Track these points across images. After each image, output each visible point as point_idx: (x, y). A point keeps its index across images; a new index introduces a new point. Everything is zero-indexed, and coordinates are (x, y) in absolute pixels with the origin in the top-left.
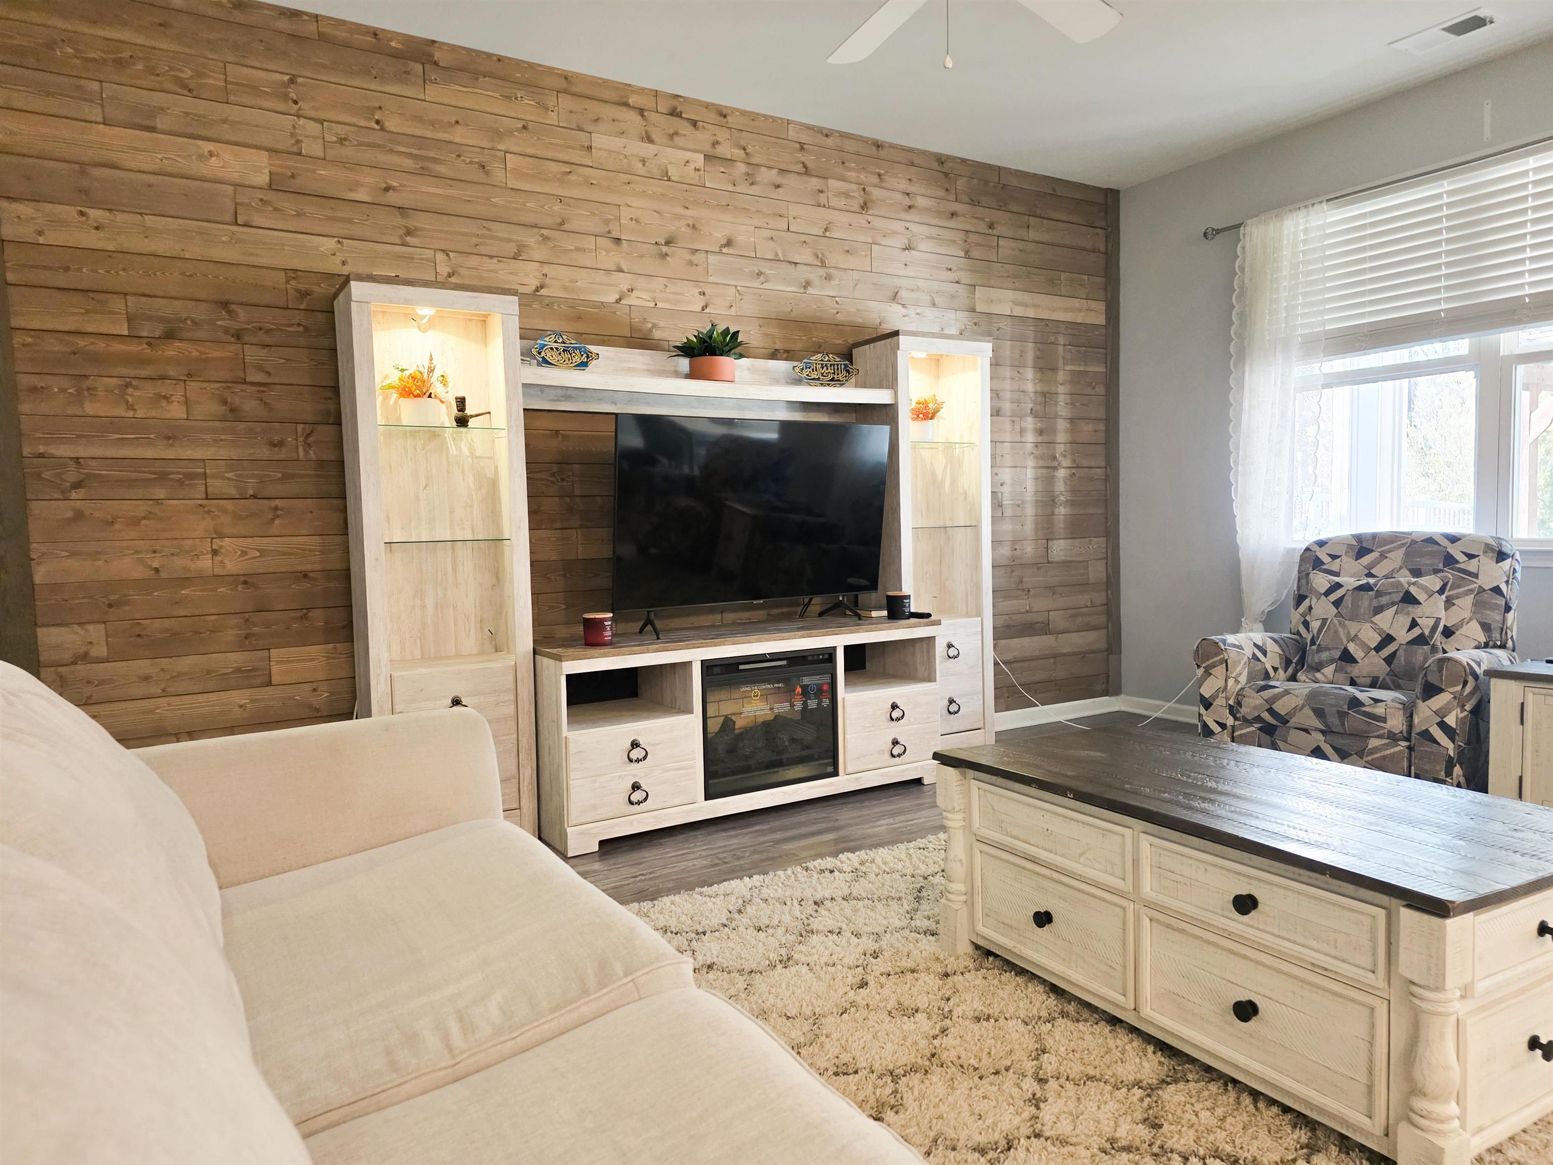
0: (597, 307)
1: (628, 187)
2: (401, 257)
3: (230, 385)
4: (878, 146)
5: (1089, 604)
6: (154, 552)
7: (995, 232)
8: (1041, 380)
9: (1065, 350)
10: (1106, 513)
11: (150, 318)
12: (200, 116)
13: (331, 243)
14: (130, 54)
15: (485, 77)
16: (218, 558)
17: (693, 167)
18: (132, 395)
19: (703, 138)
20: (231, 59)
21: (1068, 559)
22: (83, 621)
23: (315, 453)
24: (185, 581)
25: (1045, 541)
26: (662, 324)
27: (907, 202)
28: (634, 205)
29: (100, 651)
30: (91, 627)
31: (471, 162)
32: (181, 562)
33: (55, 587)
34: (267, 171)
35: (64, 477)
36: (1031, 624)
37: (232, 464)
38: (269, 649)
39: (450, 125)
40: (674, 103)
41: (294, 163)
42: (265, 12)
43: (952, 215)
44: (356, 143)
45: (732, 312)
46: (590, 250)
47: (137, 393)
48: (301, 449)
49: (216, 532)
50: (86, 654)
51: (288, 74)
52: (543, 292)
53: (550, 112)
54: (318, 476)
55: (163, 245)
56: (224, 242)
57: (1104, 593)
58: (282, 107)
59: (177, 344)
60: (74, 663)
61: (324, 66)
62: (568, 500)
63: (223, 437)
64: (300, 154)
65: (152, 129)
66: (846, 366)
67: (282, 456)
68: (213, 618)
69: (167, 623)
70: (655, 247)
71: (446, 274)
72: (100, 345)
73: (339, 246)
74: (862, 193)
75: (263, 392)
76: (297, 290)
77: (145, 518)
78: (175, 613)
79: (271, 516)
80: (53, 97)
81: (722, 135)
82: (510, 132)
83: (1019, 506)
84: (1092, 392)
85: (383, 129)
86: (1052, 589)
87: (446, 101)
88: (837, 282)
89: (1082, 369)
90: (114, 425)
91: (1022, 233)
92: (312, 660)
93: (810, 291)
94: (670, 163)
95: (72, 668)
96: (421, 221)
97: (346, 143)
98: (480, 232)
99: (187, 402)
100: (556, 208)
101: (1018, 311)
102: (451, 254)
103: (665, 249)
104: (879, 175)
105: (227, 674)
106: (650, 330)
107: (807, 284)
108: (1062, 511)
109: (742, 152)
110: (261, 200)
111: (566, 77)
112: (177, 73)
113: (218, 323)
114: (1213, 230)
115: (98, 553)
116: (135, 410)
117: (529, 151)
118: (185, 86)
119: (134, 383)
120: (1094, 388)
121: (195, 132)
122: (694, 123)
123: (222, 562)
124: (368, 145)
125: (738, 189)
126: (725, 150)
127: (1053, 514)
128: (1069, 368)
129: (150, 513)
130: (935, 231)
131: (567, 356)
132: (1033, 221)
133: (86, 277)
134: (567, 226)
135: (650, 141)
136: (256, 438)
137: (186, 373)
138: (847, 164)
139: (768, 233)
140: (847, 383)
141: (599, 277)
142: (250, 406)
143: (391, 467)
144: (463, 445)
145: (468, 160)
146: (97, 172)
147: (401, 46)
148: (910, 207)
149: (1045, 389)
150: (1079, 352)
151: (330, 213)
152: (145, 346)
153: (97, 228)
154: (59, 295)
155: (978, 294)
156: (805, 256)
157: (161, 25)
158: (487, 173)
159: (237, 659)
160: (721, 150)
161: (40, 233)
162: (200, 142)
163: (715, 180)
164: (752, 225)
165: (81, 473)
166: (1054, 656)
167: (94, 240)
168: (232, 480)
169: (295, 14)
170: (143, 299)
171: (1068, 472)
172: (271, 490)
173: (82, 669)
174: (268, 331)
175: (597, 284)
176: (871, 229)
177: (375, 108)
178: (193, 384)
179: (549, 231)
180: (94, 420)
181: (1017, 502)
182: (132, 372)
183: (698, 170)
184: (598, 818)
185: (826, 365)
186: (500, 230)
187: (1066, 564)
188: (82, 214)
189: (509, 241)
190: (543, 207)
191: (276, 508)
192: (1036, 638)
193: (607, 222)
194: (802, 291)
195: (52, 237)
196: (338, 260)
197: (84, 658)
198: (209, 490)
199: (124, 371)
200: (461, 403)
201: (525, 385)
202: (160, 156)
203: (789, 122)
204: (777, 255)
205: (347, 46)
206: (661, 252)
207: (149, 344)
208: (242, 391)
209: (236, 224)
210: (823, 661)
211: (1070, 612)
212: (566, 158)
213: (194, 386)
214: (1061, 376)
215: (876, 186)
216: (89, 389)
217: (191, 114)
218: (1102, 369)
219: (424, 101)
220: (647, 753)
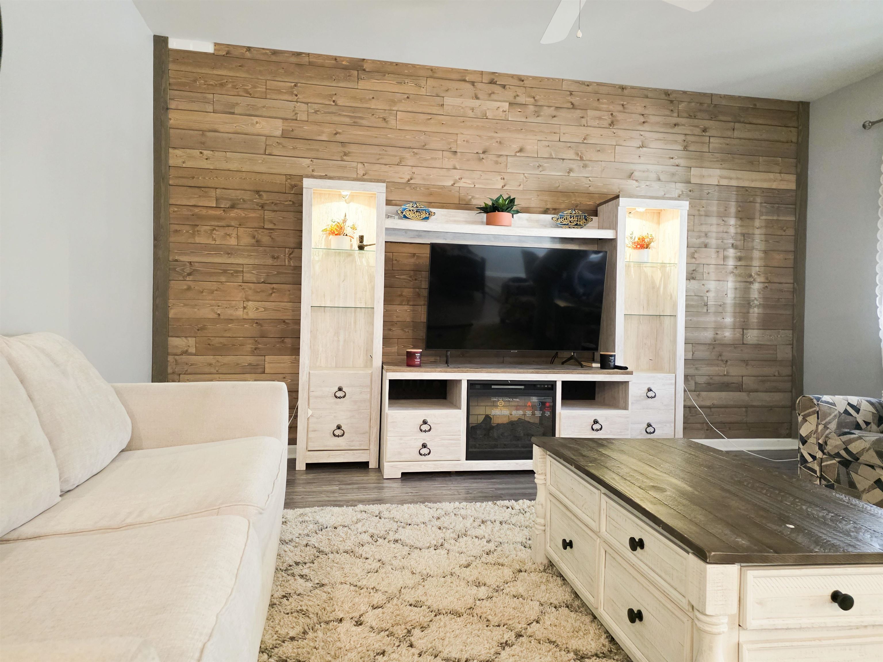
0: (441, 188)
1: (462, 124)
2: (341, 167)
3: (257, 229)
4: (623, 89)
5: (776, 374)
6: (219, 306)
7: (707, 134)
8: (741, 226)
9: (761, 206)
10: (793, 314)
11: (226, 199)
12: (253, 105)
13: (308, 161)
14: (226, 80)
15: (389, 74)
16: (245, 311)
17: (502, 110)
18: (215, 234)
19: (509, 94)
20: (269, 78)
21: (760, 343)
22: (187, 336)
23: (293, 262)
24: (230, 320)
25: (741, 330)
26: (477, 196)
27: (642, 119)
28: (465, 133)
29: (193, 350)
30: (190, 339)
31: (379, 117)
32: (230, 312)
33: (178, 320)
34: (281, 129)
35: (185, 270)
36: (728, 383)
37: (256, 266)
38: (265, 356)
39: (370, 99)
40: (493, 77)
41: (293, 124)
42: (286, 55)
43: (675, 125)
44: (323, 112)
45: (521, 188)
46: (439, 159)
47: (217, 233)
48: (287, 260)
49: (246, 298)
50: (187, 351)
51: (294, 83)
52: (411, 182)
53: (422, 88)
54: (293, 274)
55: (233, 166)
56: (259, 163)
57: (790, 368)
58: (290, 98)
59: (236, 210)
60: (181, 355)
61: (311, 77)
62: (417, 290)
63: (252, 254)
64: (296, 120)
65: (233, 113)
66: (585, 216)
67: (278, 264)
68: (241, 338)
69: (222, 340)
70: (477, 155)
71: (362, 174)
72: (204, 212)
73: (311, 162)
74: (611, 116)
75: (271, 233)
76: (290, 184)
77: (216, 290)
78: (225, 335)
79: (271, 292)
80: (194, 102)
81: (520, 91)
82: (400, 101)
83: (720, 306)
84: (784, 233)
85: (336, 105)
86: (746, 362)
87: (368, 88)
88: (590, 169)
89: (775, 218)
90: (206, 247)
91: (729, 133)
92: (284, 363)
93: (572, 174)
94: (488, 109)
95: (181, 356)
96: (353, 148)
97: (318, 113)
98: (381, 153)
99: (238, 237)
100: (422, 138)
101: (724, 182)
102: (365, 164)
103: (482, 156)
104: (623, 105)
105: (245, 366)
106: (470, 200)
107: (570, 170)
108: (755, 312)
109: (532, 99)
110: (277, 142)
111: (432, 69)
112: (245, 87)
113: (254, 200)
114: (870, 122)
115: (196, 305)
116: (215, 240)
117: (410, 109)
118: (248, 93)
119: (217, 228)
120: (785, 231)
121: (251, 113)
122: (504, 86)
123: (247, 313)
124: (329, 113)
125: (529, 120)
126: (522, 99)
127: (748, 313)
128: (764, 217)
129: (219, 288)
130: (661, 136)
131: (418, 214)
132: (737, 125)
133: (200, 181)
134: (427, 147)
135: (477, 98)
136: (267, 255)
137: (239, 224)
138: (601, 100)
139: (547, 143)
140: (585, 227)
141: (443, 172)
142: (265, 240)
143: (327, 270)
144: (363, 260)
145: (377, 116)
146: (209, 134)
147: (348, 64)
148: (644, 122)
149: (744, 231)
150: (773, 207)
151: (308, 147)
152: (222, 212)
153: (207, 159)
154: (189, 190)
155: (692, 172)
156: (570, 154)
157: (240, 66)
158: (387, 122)
159: (250, 359)
160: (519, 100)
161: (184, 162)
162: (253, 118)
163: (514, 116)
164: (536, 140)
165: (191, 269)
166: (746, 407)
167: (205, 164)
168: (255, 274)
169: (299, 54)
170: (223, 190)
171: (762, 285)
172: (272, 280)
173: (184, 357)
174: (276, 204)
175: (441, 176)
176: (615, 136)
177: (333, 94)
178: (241, 229)
179: (417, 150)
180: (199, 245)
181: (719, 303)
182: (216, 223)
183: (505, 111)
184: (402, 460)
185: (573, 216)
186: (391, 151)
187: (757, 346)
188: (201, 153)
189: (395, 156)
190: (415, 138)
191: (273, 288)
192: (731, 393)
193: (449, 143)
194: (567, 174)
195: (188, 164)
196: (310, 169)
197: (186, 353)
198: (244, 278)
199: (213, 223)
200: (361, 238)
201: (387, 229)
202: (235, 125)
203: (563, 80)
204: (551, 155)
205: (323, 66)
206: (480, 157)
207: (224, 211)
208: (262, 232)
209: (265, 154)
210: (548, 389)
211: (760, 378)
212: (429, 111)
213: (241, 230)
214: (757, 223)
215: (620, 112)
216: (198, 231)
217: (250, 105)
218: (794, 219)
219: (358, 89)
220: (431, 428)
